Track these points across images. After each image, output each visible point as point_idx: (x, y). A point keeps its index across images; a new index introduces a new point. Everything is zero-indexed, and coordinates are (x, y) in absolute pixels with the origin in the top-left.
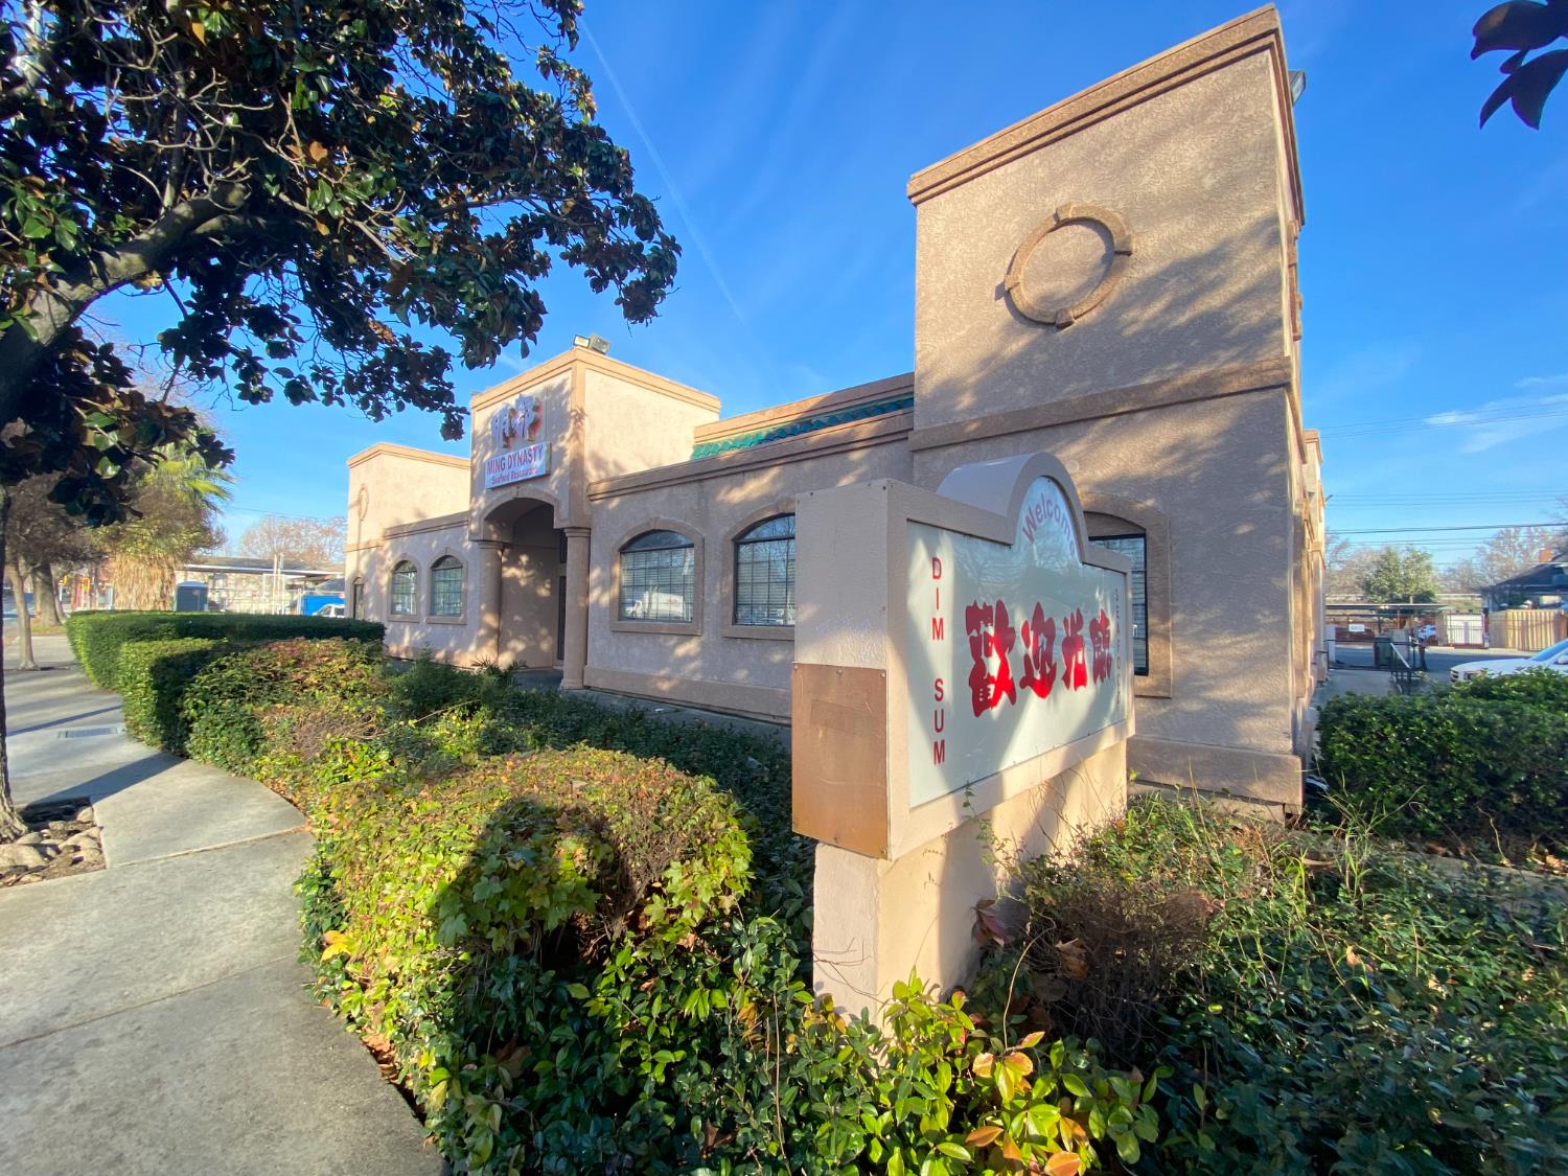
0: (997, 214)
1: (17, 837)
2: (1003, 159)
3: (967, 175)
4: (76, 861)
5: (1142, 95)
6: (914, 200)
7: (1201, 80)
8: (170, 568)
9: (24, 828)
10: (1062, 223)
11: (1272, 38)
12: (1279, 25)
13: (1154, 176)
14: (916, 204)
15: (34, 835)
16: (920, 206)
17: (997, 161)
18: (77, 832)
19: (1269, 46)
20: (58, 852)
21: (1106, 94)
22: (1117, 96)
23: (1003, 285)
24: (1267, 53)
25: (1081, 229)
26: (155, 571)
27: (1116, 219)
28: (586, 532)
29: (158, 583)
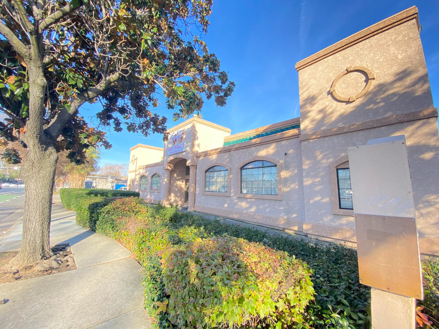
0: (326, 71)
1: (51, 257)
2: (327, 56)
3: (315, 61)
4: (68, 266)
5: (373, 34)
6: (297, 70)
7: (393, 28)
8: (84, 177)
9: (52, 254)
10: (348, 72)
11: (416, 15)
12: (417, 11)
13: (380, 56)
14: (298, 71)
15: (55, 256)
16: (299, 71)
17: (325, 57)
18: (67, 255)
19: (415, 18)
20: (62, 262)
21: (361, 35)
22: (365, 35)
23: (330, 91)
24: (415, 20)
25: (356, 73)
26: (81, 178)
27: (368, 70)
28: (196, 167)
29: (81, 181)
